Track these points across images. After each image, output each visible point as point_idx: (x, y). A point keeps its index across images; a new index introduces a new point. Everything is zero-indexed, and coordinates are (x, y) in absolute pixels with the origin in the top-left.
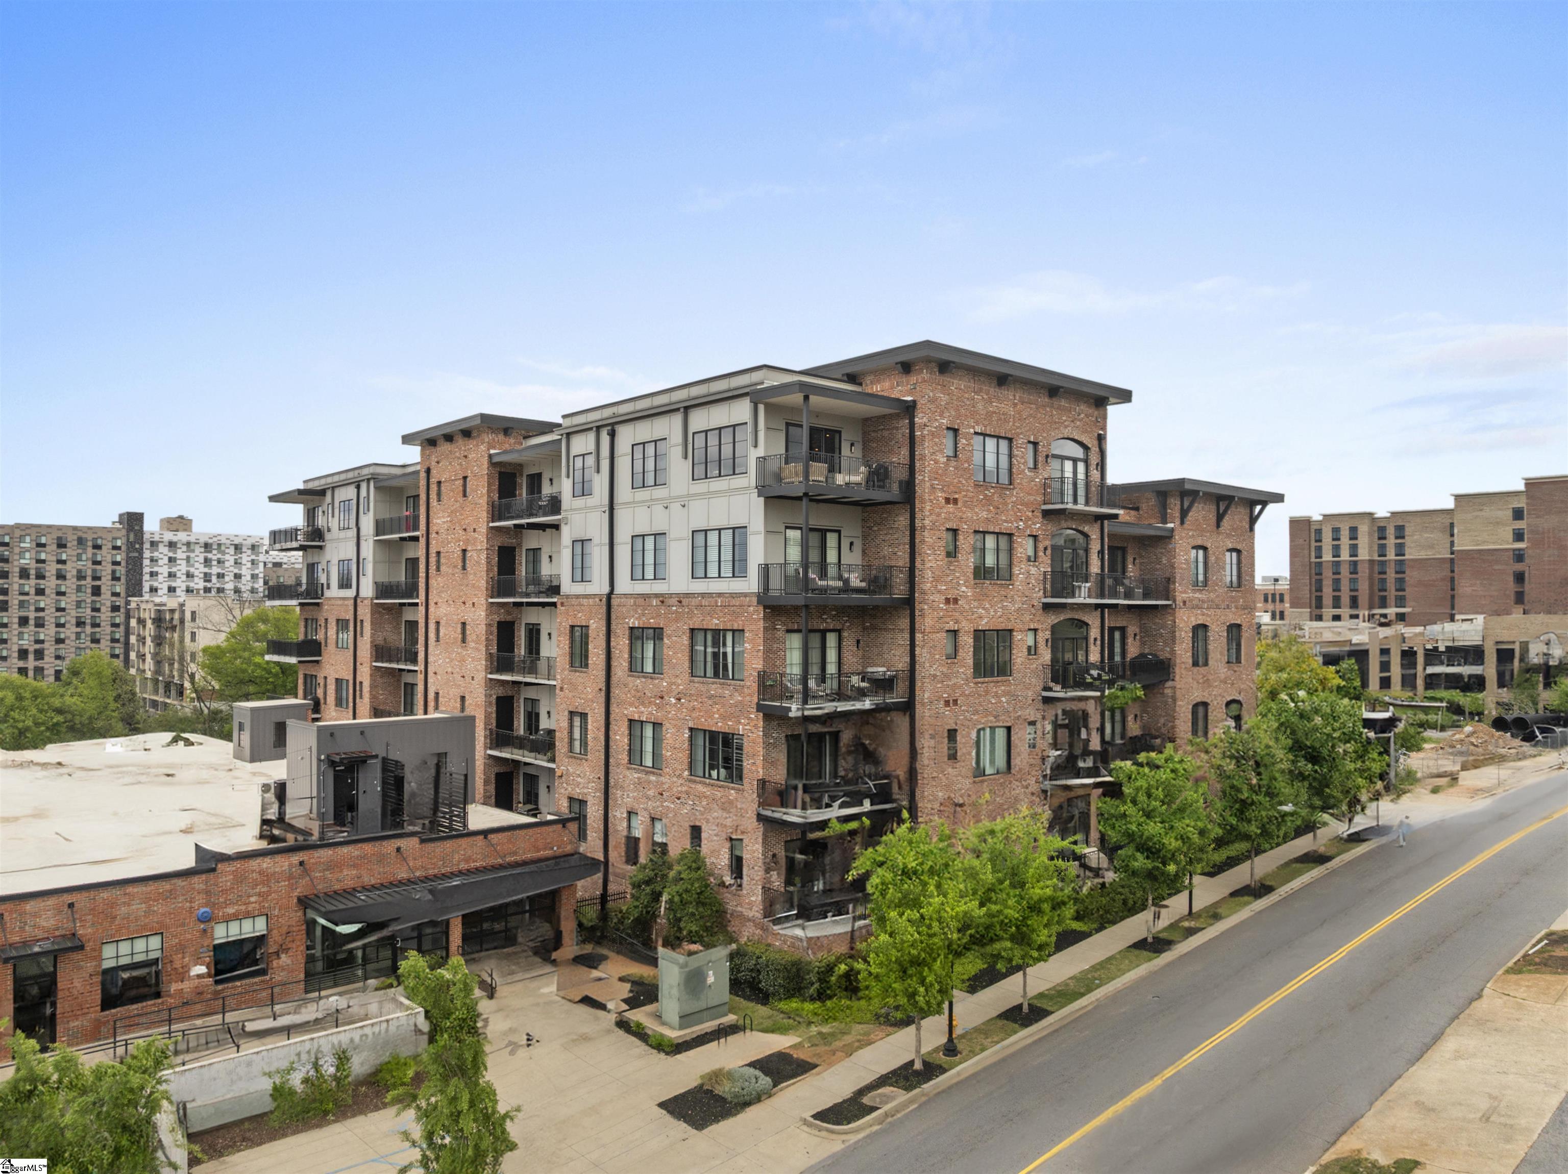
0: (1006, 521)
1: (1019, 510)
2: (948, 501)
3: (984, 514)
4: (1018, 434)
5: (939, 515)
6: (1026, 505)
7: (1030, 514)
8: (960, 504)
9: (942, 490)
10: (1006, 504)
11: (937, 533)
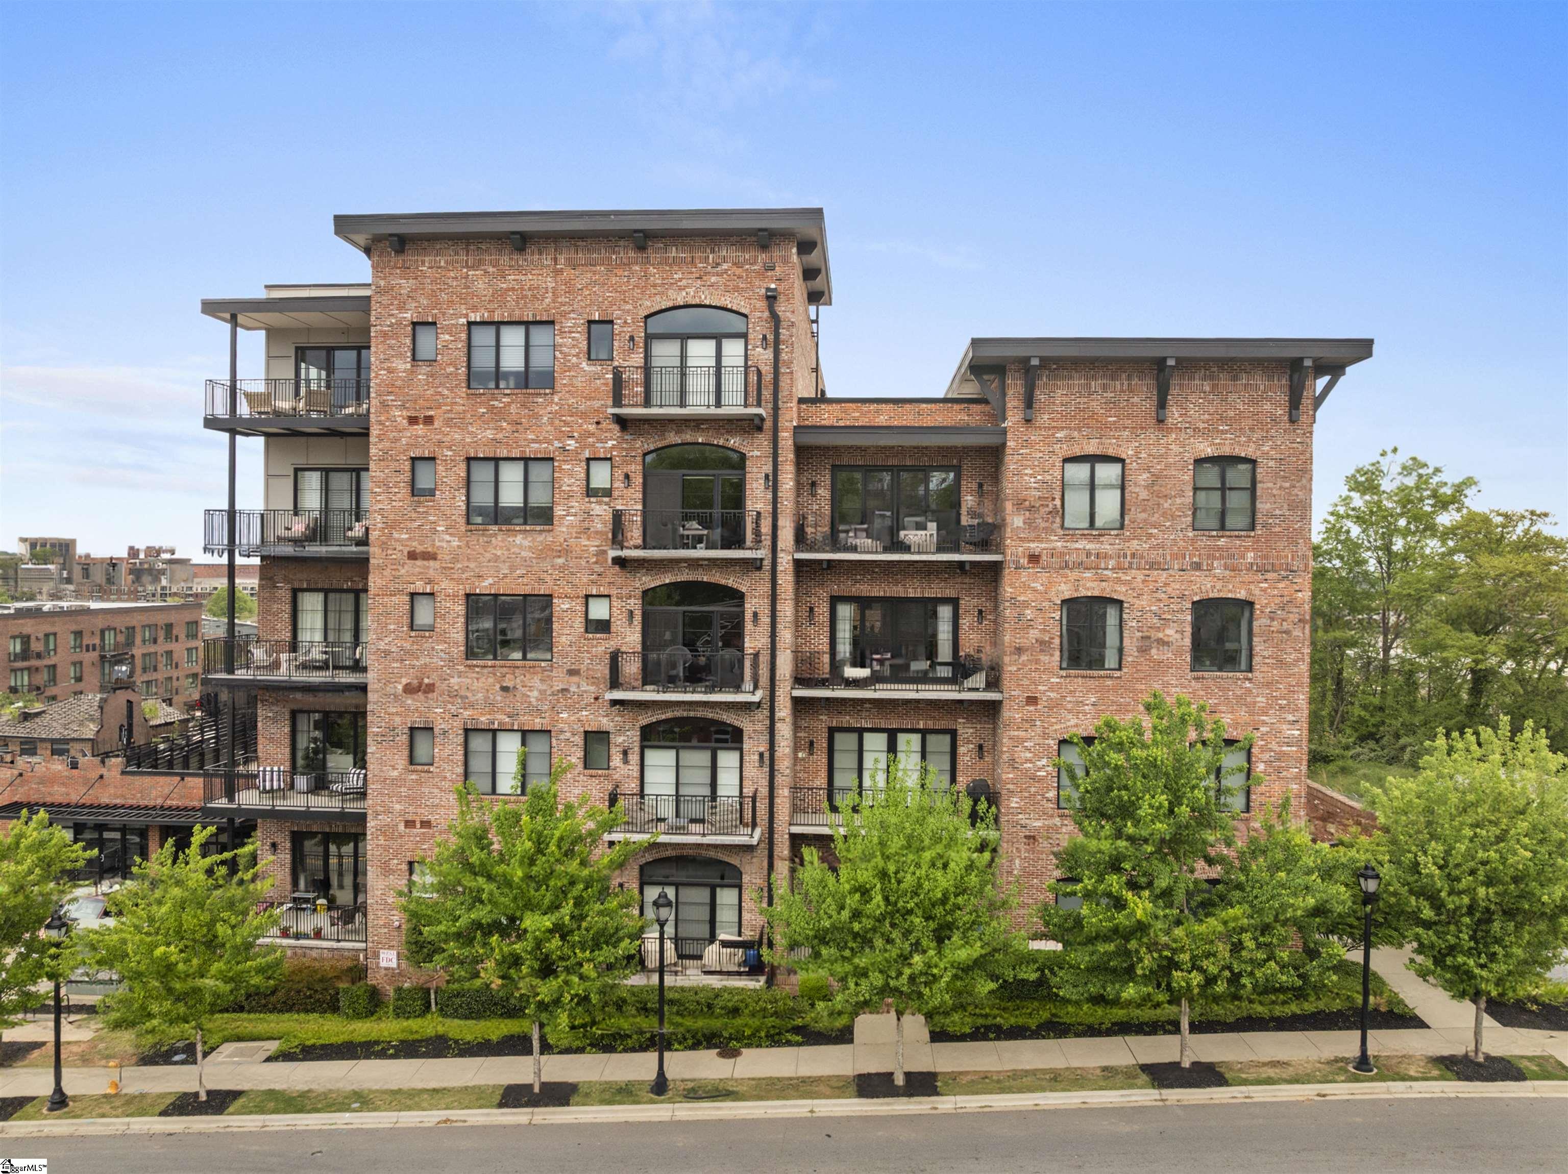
0: (534, 441)
1: (566, 423)
2: (413, 420)
3: (489, 434)
4: (564, 314)
5: (396, 440)
6: (584, 415)
7: (592, 428)
8: (437, 424)
9: (403, 407)
10: (537, 416)
11: (394, 465)
